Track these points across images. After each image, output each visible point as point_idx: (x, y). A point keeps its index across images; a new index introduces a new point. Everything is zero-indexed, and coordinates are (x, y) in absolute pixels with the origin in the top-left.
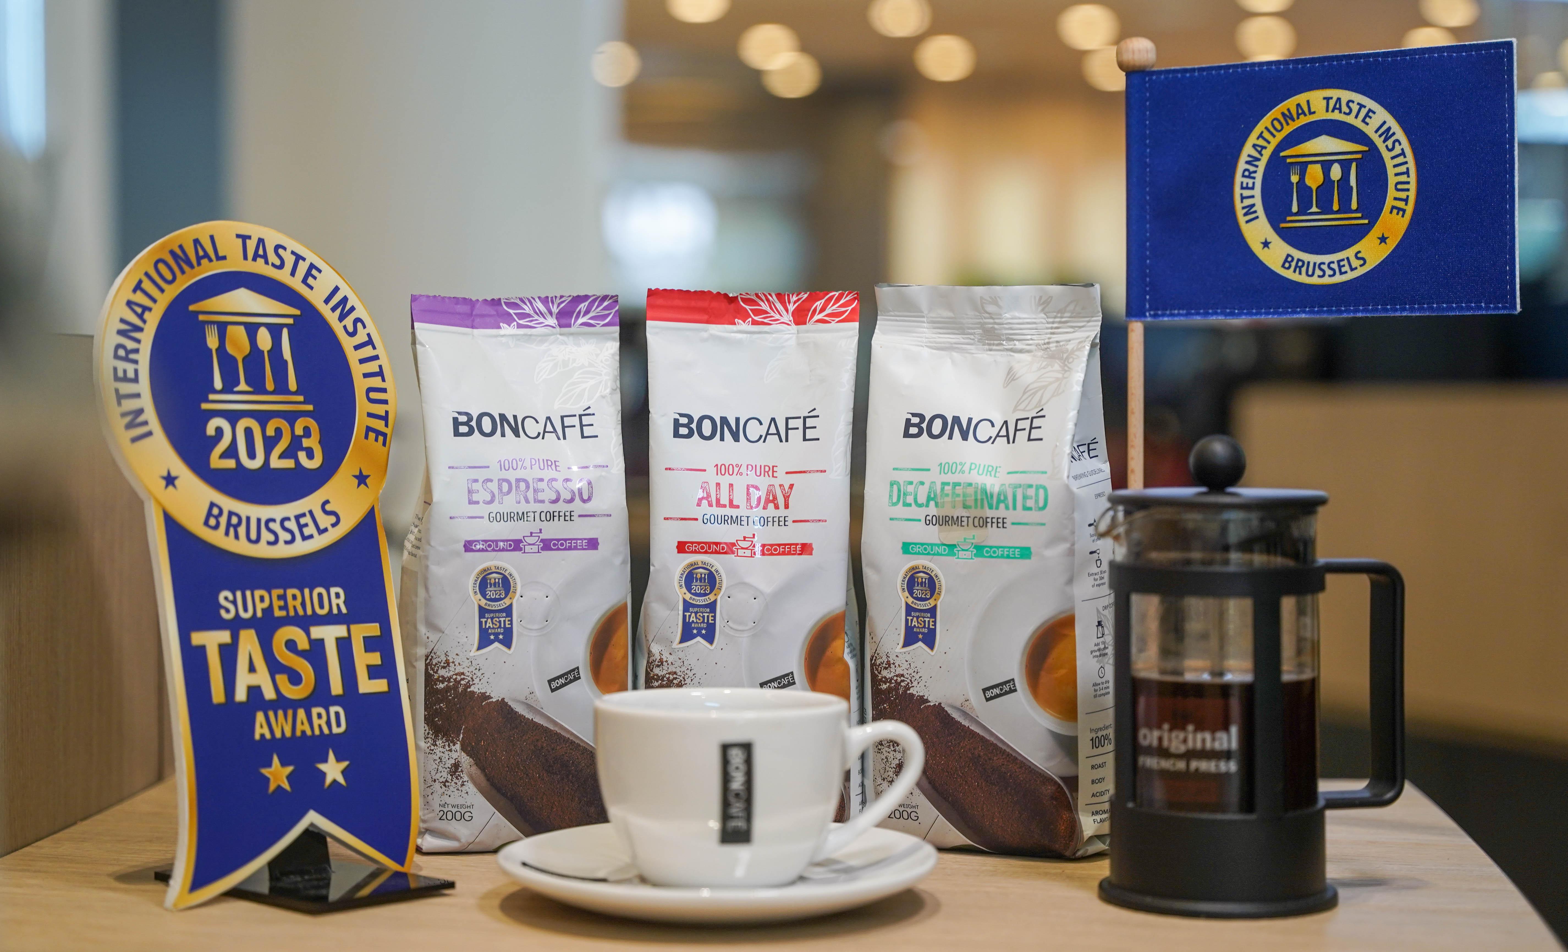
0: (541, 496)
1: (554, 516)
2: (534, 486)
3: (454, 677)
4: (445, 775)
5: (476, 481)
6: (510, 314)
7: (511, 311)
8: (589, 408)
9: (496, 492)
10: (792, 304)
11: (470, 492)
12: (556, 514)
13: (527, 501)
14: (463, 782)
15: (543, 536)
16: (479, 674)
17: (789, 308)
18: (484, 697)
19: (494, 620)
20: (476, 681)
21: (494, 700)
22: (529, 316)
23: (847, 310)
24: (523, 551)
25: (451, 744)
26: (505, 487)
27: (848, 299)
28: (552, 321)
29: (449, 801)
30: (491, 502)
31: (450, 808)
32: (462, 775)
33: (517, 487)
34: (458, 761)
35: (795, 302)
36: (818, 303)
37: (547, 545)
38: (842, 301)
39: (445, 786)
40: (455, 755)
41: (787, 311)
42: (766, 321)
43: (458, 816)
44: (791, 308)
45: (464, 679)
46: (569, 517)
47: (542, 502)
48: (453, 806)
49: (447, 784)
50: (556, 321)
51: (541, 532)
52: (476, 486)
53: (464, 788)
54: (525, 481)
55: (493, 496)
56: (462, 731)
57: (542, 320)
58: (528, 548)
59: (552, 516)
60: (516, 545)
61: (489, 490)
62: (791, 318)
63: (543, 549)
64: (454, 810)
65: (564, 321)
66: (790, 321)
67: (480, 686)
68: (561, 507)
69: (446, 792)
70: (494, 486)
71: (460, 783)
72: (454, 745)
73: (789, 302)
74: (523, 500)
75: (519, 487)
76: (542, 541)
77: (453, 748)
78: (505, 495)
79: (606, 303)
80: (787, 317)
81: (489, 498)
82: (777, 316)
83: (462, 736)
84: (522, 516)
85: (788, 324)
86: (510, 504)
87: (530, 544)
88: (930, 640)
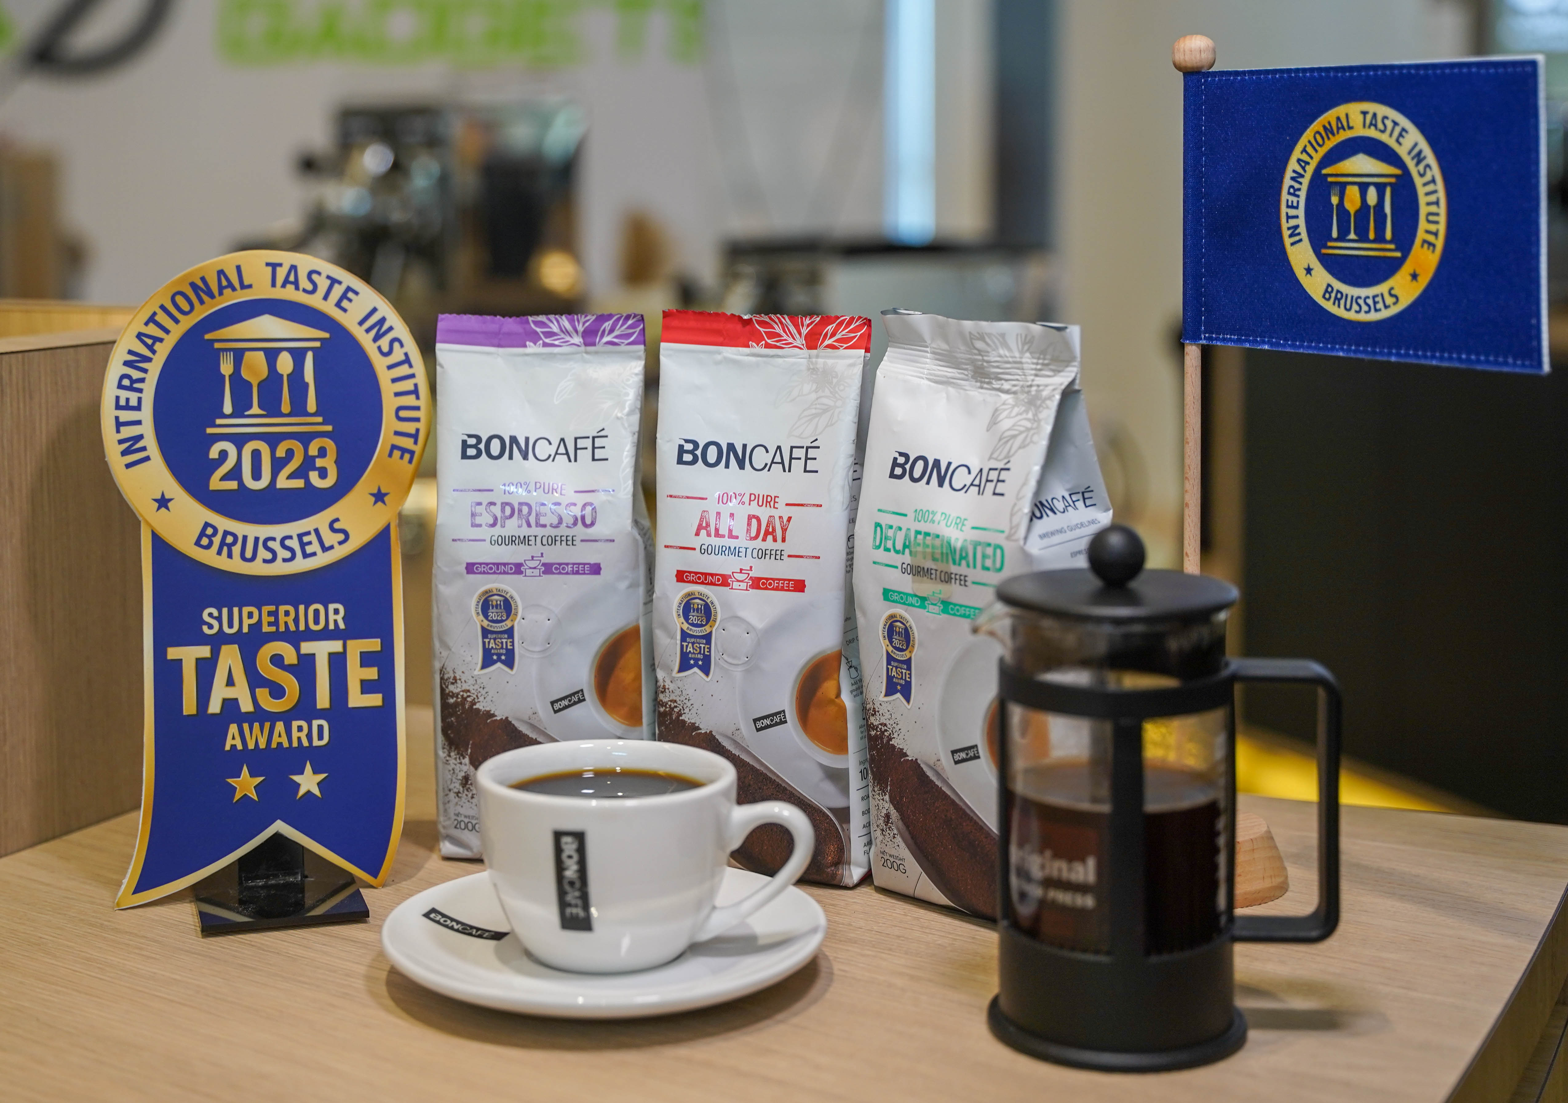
0: (543, 521)
1: (555, 541)
2: (536, 510)
3: (461, 693)
4: (457, 786)
5: (480, 504)
6: (536, 333)
7: (538, 330)
8: (603, 429)
9: (499, 514)
10: (805, 327)
11: (473, 515)
12: (558, 538)
13: (529, 525)
14: (473, 794)
15: (544, 560)
16: (483, 692)
17: (802, 331)
18: (489, 715)
19: (497, 641)
20: (481, 699)
21: (498, 718)
22: (554, 334)
23: (856, 336)
24: (524, 575)
25: (461, 758)
26: (508, 510)
27: (857, 324)
28: (578, 340)
29: (462, 811)
30: (494, 525)
31: (462, 818)
32: (471, 788)
33: (520, 511)
34: (468, 775)
35: (808, 326)
36: (830, 327)
37: (548, 569)
38: (852, 327)
39: (458, 796)
40: (465, 768)
41: (800, 334)
42: (778, 344)
43: (470, 826)
44: (805, 331)
45: (469, 696)
46: (570, 541)
47: (544, 526)
48: (465, 817)
49: (460, 795)
50: (581, 340)
51: (542, 556)
52: (479, 509)
53: (474, 801)
54: (527, 504)
55: (496, 519)
56: (470, 746)
57: (568, 338)
58: (529, 572)
59: (553, 541)
60: (518, 569)
61: (492, 514)
62: (804, 342)
63: (544, 573)
64: (466, 820)
65: (589, 340)
66: (803, 345)
67: (484, 704)
68: (563, 531)
69: (459, 803)
70: (497, 510)
71: (470, 795)
72: (464, 758)
73: (803, 326)
74: (525, 524)
75: (522, 511)
76: (544, 565)
77: (463, 761)
78: (507, 519)
79: (630, 322)
80: (800, 341)
81: (491, 521)
82: (791, 340)
83: (469, 751)
84: (525, 540)
85: (800, 348)
86: (513, 527)
87: (531, 568)
88: (906, 693)
